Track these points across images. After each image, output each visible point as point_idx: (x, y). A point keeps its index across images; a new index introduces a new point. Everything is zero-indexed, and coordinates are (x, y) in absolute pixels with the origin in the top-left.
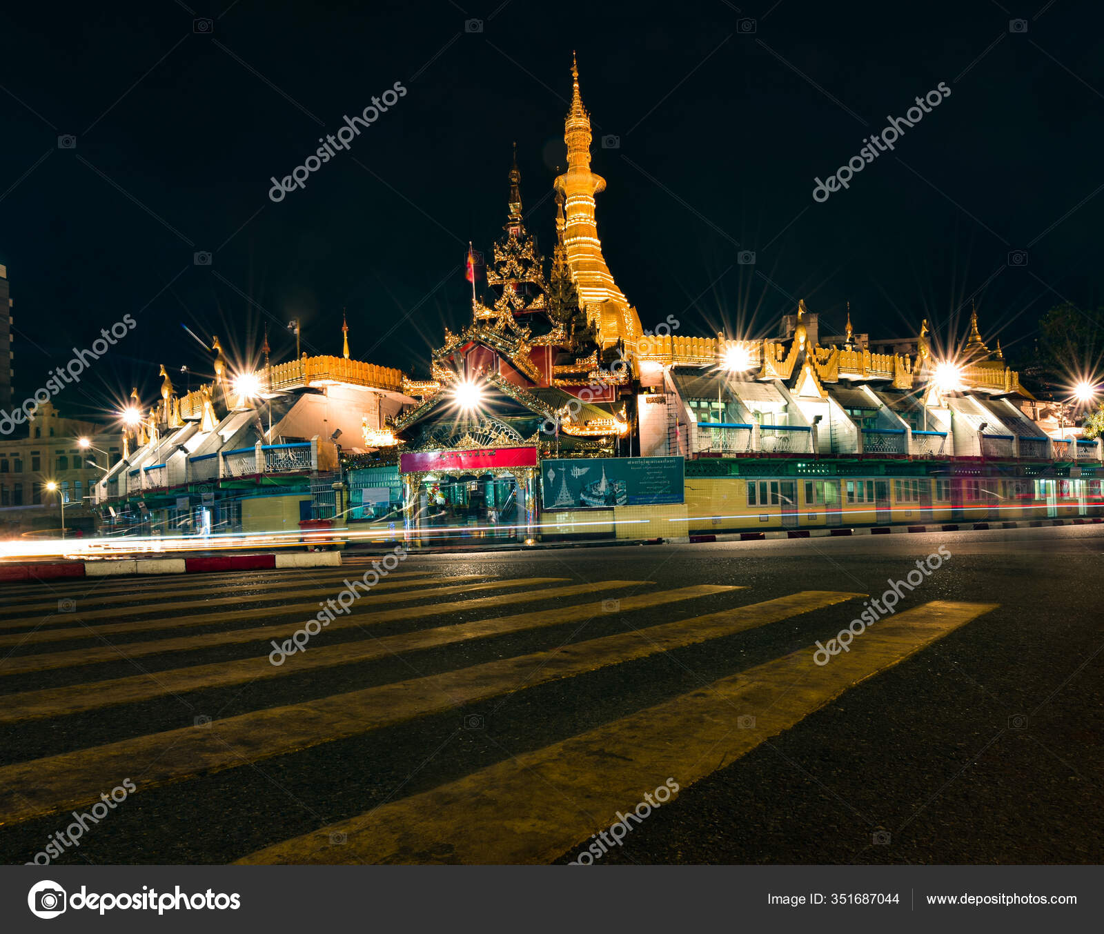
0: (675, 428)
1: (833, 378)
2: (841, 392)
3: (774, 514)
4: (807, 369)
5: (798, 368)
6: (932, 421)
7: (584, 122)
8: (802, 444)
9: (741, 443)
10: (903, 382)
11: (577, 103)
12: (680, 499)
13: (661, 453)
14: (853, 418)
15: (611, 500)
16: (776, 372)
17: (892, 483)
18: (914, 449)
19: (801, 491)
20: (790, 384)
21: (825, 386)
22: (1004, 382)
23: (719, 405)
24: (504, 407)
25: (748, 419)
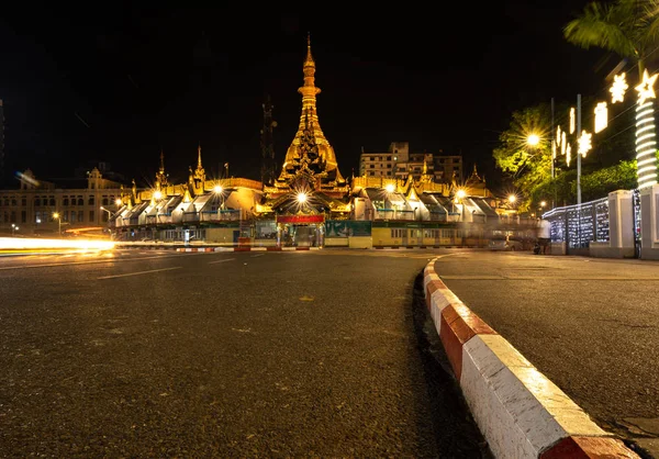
0: (368, 210)
1: (421, 192)
2: (424, 197)
3: (400, 241)
4: (412, 190)
5: (409, 189)
6: (456, 209)
7: (312, 64)
8: (410, 217)
9: (390, 216)
10: (446, 194)
11: (309, 55)
12: (370, 235)
13: (363, 219)
14: (428, 208)
15: (348, 234)
16: (402, 190)
17: (441, 231)
18: (449, 219)
19: (409, 233)
20: (406, 195)
21: (418, 195)
22: (483, 194)
23: (383, 202)
24: (312, 202)
25: (393, 208)
